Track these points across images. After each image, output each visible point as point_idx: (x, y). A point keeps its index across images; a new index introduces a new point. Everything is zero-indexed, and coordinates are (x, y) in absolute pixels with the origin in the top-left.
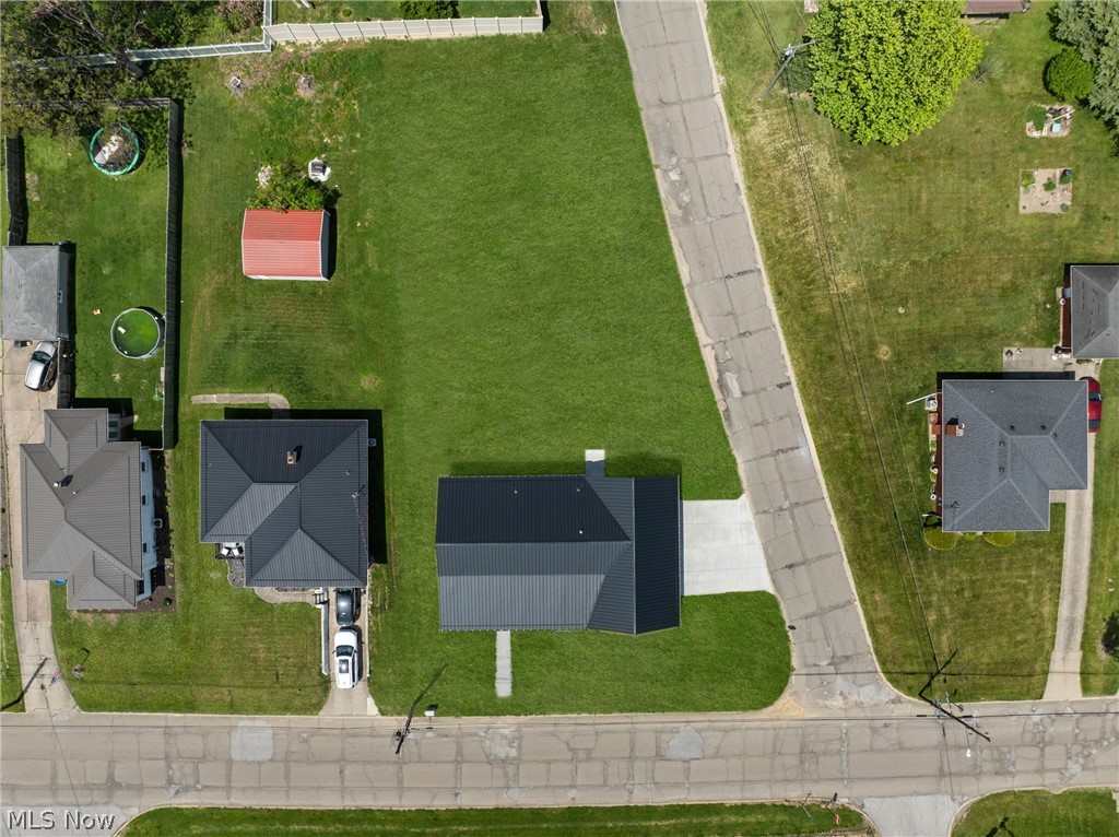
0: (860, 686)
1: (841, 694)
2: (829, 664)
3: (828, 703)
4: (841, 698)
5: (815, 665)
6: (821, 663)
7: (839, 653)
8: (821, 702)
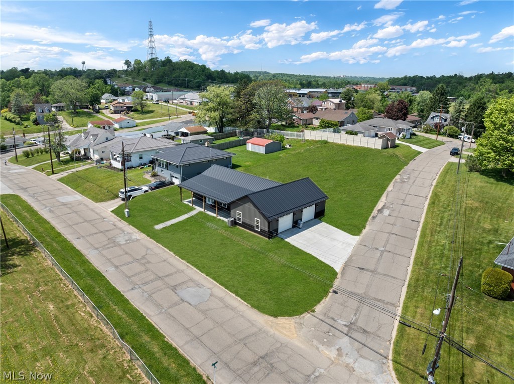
0: (361, 356)
1: (339, 350)
2: (345, 325)
3: (321, 347)
4: (337, 352)
5: (334, 319)
6: (339, 321)
7: (360, 324)
8: (315, 343)
